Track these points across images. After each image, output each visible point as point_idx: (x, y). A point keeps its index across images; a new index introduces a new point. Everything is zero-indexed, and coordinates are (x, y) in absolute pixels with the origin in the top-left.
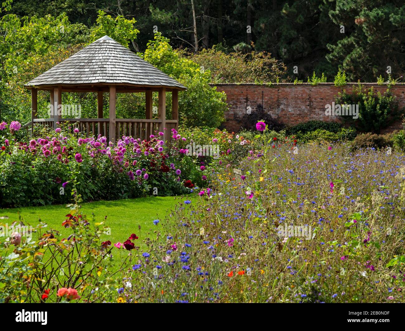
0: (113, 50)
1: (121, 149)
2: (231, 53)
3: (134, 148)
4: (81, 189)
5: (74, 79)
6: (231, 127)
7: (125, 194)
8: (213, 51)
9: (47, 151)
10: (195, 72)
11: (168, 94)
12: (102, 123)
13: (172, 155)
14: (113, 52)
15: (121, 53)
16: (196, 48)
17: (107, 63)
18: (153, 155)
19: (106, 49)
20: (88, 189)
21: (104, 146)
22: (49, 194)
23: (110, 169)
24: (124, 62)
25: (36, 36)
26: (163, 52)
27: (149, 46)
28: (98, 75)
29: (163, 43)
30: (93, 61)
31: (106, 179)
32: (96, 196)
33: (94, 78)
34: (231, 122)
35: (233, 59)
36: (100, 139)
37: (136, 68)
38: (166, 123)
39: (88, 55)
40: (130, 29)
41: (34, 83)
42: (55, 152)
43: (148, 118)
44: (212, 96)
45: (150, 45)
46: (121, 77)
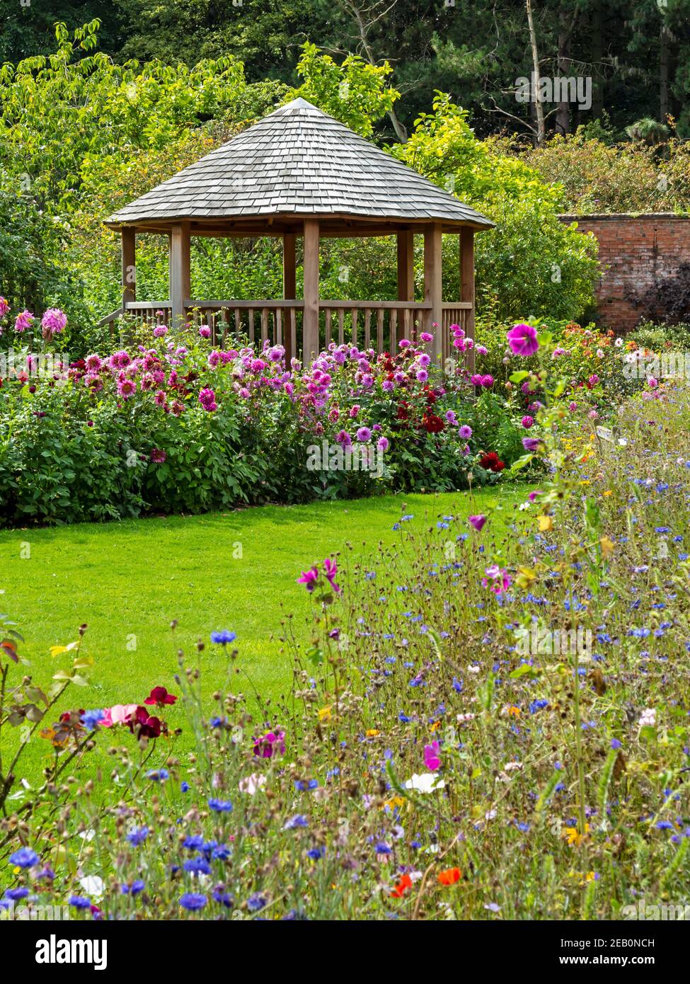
0: (316, 132)
1: (317, 375)
2: (619, 144)
3: (358, 373)
4: (214, 477)
5: (217, 204)
6: (618, 316)
7: (331, 488)
8: (578, 139)
9: (128, 384)
10: (526, 187)
11: (449, 240)
12: (286, 311)
13: (454, 388)
14: (315, 138)
15: (334, 140)
16: (540, 134)
17: (300, 165)
18: (404, 389)
19: (299, 131)
20: (233, 476)
21: (276, 370)
22: (134, 490)
23: (293, 426)
24: (339, 161)
25: (151, 107)
26: (450, 141)
27: (420, 127)
28: (277, 194)
29: (451, 120)
30: (266, 160)
31: (282, 450)
32: (256, 494)
33: (266, 202)
34: (617, 305)
35: (624, 158)
36: (267, 352)
37: (369, 176)
38: (443, 310)
39: (254, 146)
40: (374, 87)
41: (125, 215)
42: (147, 384)
43: (403, 297)
44: (564, 243)
45: (422, 123)
46: (332, 197)
